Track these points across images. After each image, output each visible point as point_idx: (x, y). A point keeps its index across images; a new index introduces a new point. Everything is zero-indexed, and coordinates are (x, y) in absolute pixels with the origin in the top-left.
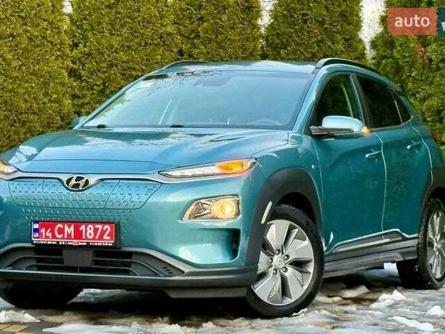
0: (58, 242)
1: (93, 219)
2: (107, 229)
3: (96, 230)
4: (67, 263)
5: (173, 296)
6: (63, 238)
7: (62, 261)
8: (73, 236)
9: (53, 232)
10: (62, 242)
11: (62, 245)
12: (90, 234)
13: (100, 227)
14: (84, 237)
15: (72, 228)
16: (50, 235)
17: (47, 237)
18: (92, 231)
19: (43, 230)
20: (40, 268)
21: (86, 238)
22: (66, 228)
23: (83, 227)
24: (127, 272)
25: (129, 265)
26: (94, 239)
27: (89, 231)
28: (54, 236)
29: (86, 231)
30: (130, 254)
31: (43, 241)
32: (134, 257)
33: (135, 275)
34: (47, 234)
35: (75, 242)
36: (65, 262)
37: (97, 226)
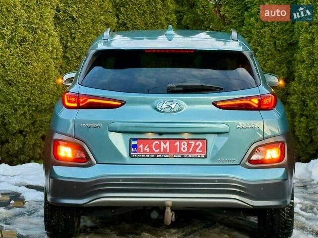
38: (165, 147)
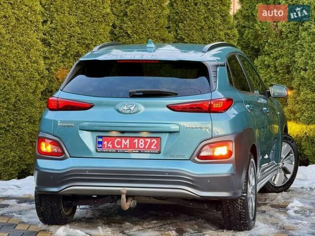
38: (126, 144)
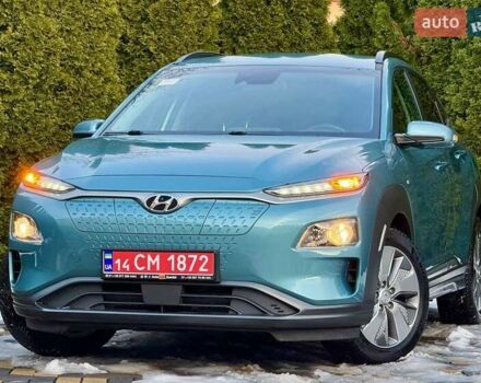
0: (138, 276)
1: (184, 247)
2: (204, 259)
3: (189, 262)
4: (147, 301)
5: (282, 340)
6: (145, 270)
7: (140, 299)
8: (158, 269)
9: (131, 263)
10: (144, 276)
11: (144, 279)
12: (182, 266)
13: (195, 257)
14: (173, 269)
15: (157, 258)
16: (128, 267)
17: (123, 270)
18: (183, 263)
19: (118, 261)
20: (108, 307)
21: (176, 270)
22: (149, 258)
23: (172, 258)
24: (226, 311)
25: (228, 302)
26: (187, 271)
27: (180, 262)
28: (133, 268)
29: (176, 262)
30: (229, 290)
31: (118, 274)
32: (234, 292)
33: (237, 314)
34: (124, 266)
35: (162, 276)
36: (145, 300)
37: (190, 256)
